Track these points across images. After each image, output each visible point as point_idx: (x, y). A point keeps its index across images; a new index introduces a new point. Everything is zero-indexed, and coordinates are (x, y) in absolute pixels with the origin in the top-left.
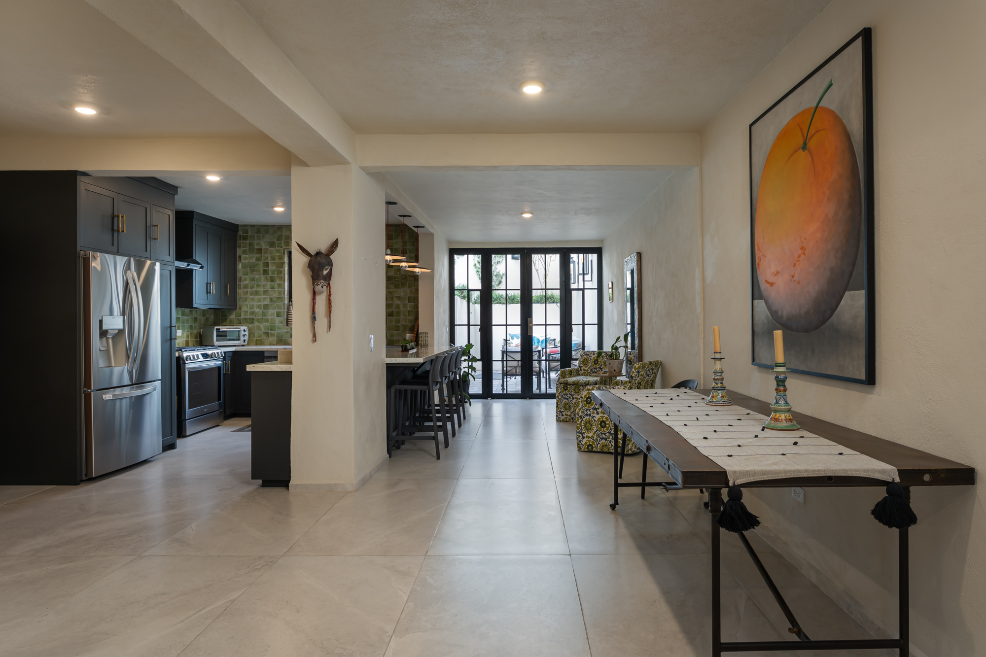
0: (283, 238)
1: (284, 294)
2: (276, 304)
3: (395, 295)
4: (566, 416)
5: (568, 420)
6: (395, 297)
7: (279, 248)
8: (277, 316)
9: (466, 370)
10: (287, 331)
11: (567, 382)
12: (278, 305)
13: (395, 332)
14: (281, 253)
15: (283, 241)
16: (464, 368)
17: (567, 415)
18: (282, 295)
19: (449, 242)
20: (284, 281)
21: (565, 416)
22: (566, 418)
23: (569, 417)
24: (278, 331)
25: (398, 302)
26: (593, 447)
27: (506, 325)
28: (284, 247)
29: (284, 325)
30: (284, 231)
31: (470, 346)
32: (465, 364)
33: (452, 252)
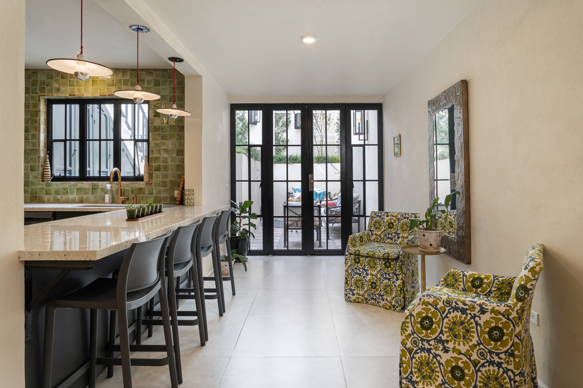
0: (39, 83)
1: (39, 146)
2: (30, 156)
3: (162, 148)
4: (358, 296)
5: (360, 301)
6: (163, 149)
7: (33, 95)
8: (31, 171)
10: (42, 187)
11: (359, 253)
12: (32, 158)
13: (162, 188)
14: (36, 100)
15: (38, 87)
16: (244, 225)
17: (360, 295)
18: (37, 148)
19: (231, 97)
20: (39, 131)
21: (356, 296)
22: (358, 298)
23: (362, 297)
24: (32, 187)
25: (166, 155)
27: (287, 181)
28: (39, 94)
29: (39, 181)
30: (39, 76)
31: (249, 203)
32: (246, 221)
33: (234, 108)
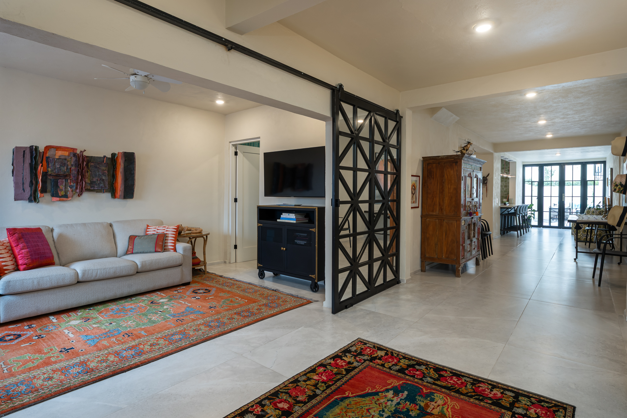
9: (530, 215)
19: (523, 162)
26: (580, 239)
27: (551, 197)
31: (532, 205)
32: (529, 212)
33: (524, 166)
